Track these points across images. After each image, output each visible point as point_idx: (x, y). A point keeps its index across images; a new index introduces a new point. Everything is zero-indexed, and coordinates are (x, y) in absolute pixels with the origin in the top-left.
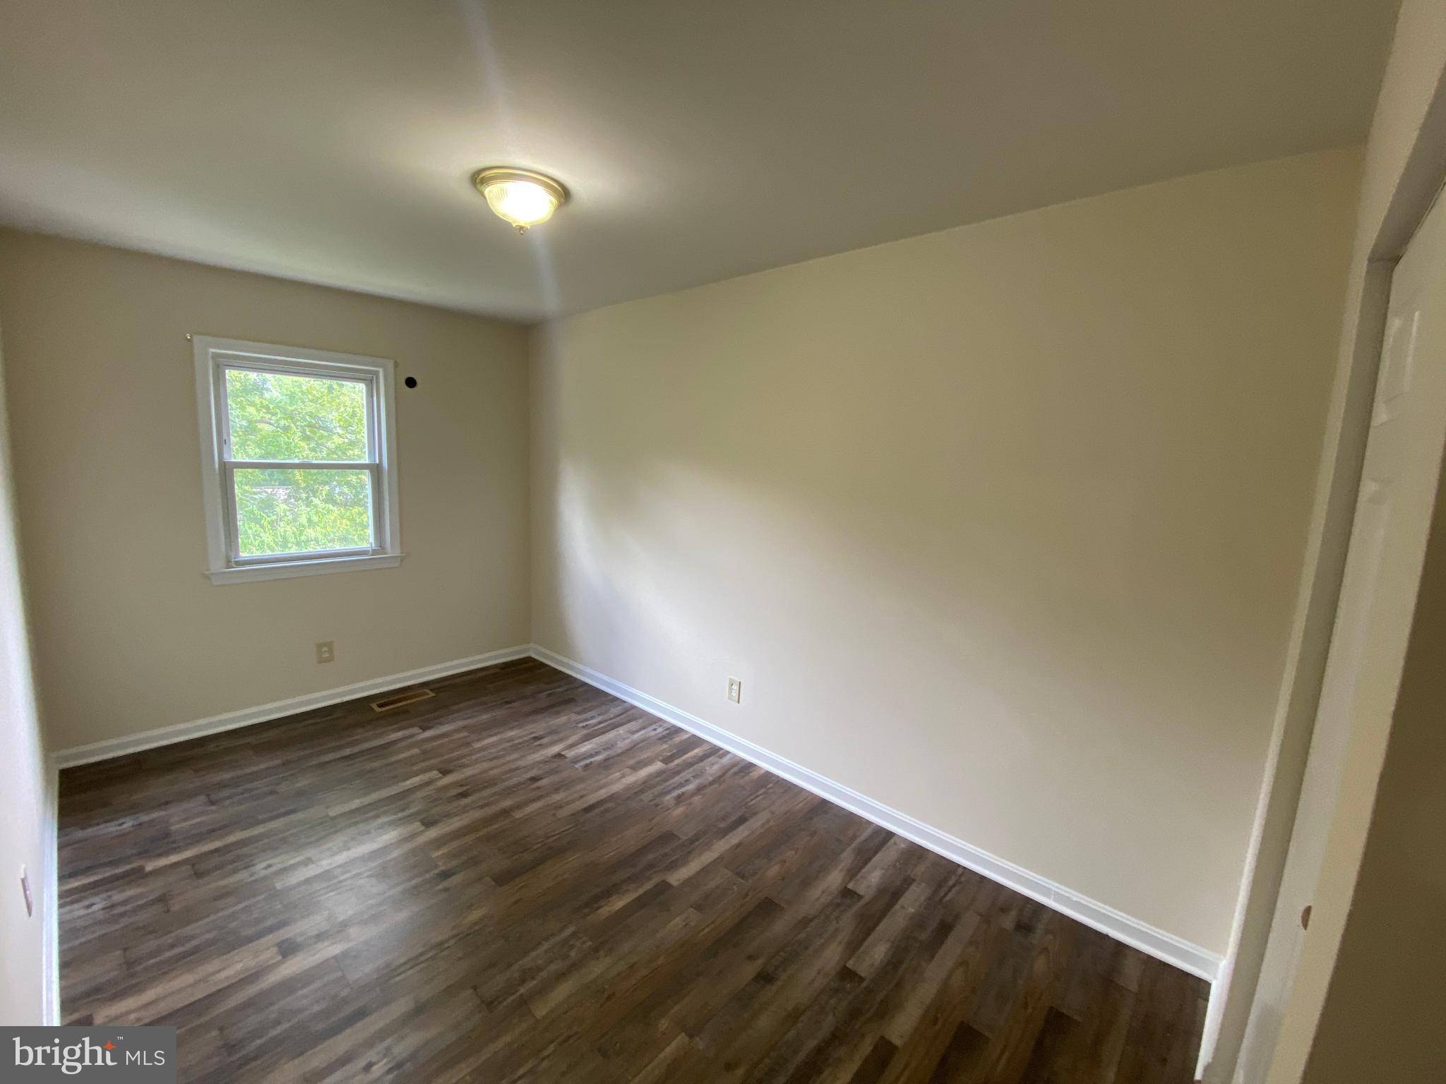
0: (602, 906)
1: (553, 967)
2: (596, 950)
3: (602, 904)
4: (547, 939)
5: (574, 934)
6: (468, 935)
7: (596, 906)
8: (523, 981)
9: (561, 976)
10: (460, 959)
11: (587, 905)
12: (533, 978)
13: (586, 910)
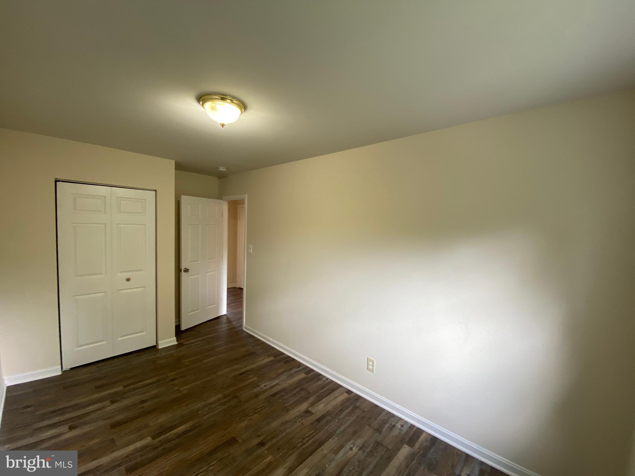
0: (189, 427)
1: (214, 406)
2: (198, 410)
3: (189, 428)
4: (216, 414)
5: (205, 416)
6: (245, 416)
7: (192, 427)
8: (225, 402)
9: (211, 403)
10: (247, 409)
11: (195, 428)
12: (221, 403)
13: (197, 425)
